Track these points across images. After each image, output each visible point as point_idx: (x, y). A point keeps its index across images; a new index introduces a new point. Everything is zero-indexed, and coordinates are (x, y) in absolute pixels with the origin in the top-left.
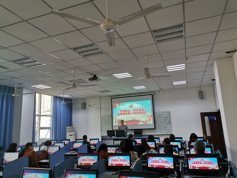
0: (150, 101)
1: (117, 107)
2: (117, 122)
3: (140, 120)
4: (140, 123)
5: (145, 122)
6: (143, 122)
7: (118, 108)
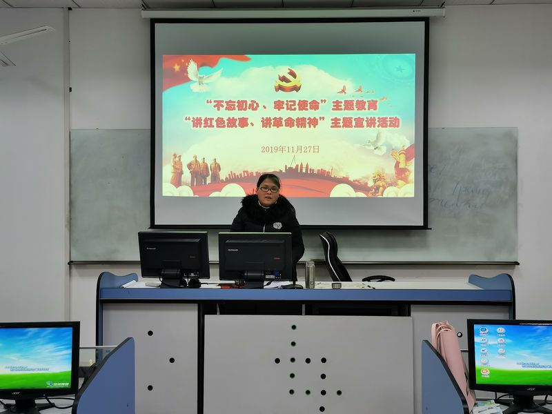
0: (412, 57)
1: (188, 80)
2: (187, 175)
3: (341, 175)
4: (340, 191)
5: (371, 184)
6: (357, 186)
7: (194, 87)
